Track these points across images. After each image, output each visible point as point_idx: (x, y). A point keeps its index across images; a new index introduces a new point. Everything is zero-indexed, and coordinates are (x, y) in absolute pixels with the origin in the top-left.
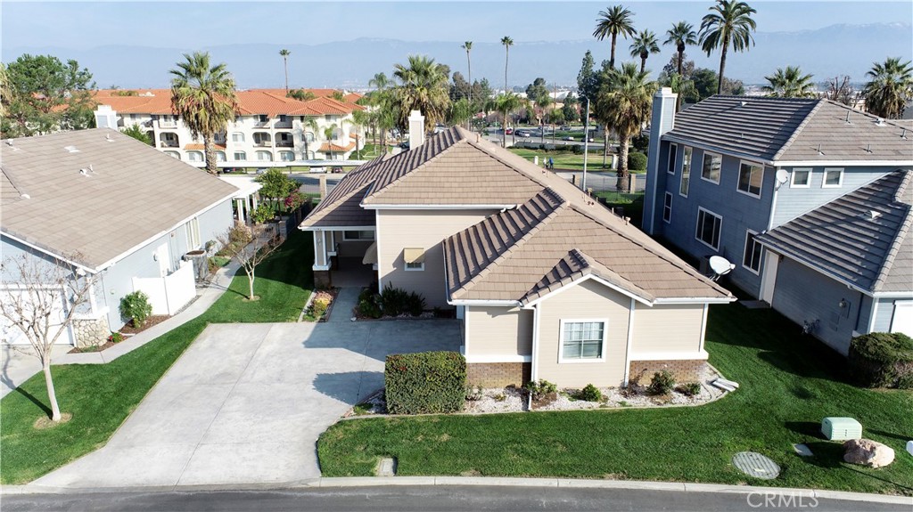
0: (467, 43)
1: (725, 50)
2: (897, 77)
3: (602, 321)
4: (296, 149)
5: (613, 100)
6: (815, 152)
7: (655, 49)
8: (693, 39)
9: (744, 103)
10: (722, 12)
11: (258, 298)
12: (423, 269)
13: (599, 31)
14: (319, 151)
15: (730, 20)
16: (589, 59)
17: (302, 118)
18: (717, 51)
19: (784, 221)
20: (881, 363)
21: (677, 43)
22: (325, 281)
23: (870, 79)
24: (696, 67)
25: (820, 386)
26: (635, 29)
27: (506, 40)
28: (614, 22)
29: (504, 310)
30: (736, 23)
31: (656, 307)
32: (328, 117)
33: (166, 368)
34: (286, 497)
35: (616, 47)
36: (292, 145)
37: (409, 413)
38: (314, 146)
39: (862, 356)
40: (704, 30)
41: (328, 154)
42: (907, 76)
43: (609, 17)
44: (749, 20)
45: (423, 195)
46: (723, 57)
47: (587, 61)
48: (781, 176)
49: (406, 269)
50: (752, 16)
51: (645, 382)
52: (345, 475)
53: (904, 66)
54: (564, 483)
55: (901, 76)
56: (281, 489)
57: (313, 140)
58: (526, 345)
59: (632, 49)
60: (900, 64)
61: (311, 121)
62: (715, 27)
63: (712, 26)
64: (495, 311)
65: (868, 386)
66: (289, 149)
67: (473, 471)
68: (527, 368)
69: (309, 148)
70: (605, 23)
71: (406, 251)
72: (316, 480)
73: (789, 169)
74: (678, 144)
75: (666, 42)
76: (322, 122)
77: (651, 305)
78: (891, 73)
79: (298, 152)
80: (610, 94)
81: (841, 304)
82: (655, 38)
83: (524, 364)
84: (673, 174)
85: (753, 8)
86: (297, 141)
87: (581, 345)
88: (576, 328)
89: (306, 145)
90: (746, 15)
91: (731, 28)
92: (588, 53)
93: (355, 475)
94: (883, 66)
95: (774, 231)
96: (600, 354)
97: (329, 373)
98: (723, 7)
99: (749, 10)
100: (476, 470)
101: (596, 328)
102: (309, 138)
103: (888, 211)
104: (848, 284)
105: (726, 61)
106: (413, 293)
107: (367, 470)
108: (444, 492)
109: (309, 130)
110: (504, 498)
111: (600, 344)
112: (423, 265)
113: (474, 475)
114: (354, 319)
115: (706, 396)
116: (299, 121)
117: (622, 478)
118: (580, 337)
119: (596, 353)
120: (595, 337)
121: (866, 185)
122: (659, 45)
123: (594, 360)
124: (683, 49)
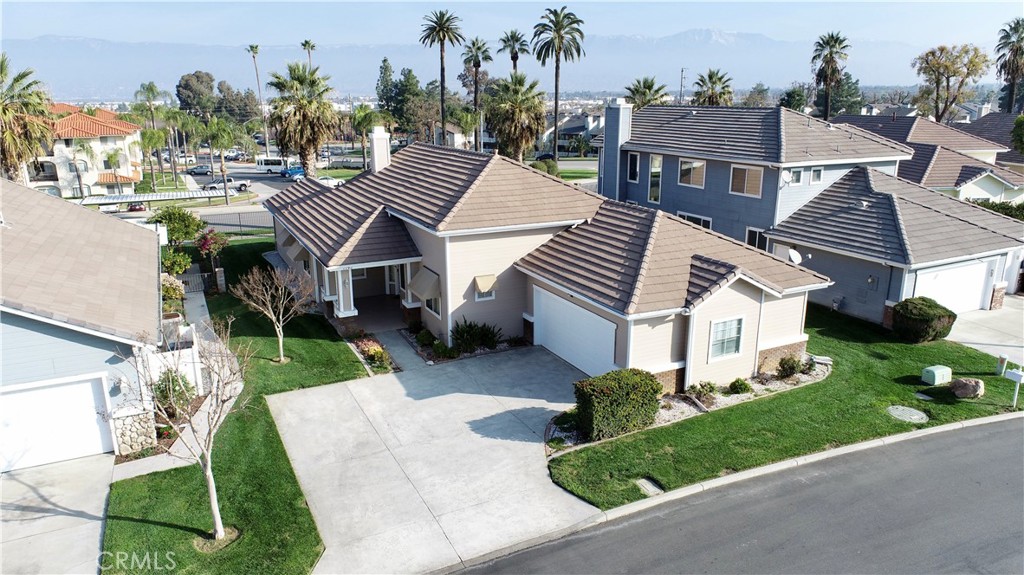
0: (252, 47)
1: (558, 60)
2: (718, 88)
3: (739, 318)
4: (61, 183)
5: (507, 111)
6: (806, 153)
7: (487, 58)
8: (526, 48)
9: (694, 112)
10: (551, 21)
11: (289, 360)
12: (493, 297)
13: (428, 37)
14: (96, 184)
15: (560, 29)
16: (387, 67)
17: (68, 142)
18: (551, 61)
19: (785, 218)
20: (928, 321)
21: (512, 52)
22: (354, 328)
23: (696, 88)
24: (490, 77)
25: (888, 349)
26: (463, 36)
27: (306, 44)
28: (440, 29)
29: (661, 320)
30: (566, 33)
31: (785, 297)
32: (103, 139)
33: (284, 453)
34: (588, 539)
35: (445, 54)
36: (54, 178)
37: (612, 436)
38: (89, 178)
39: (910, 318)
40: (536, 40)
41: (110, 187)
42: (727, 86)
43: (436, 23)
44: (578, 30)
45: (494, 217)
46: (557, 68)
47: (385, 69)
48: (785, 176)
49: (477, 300)
50: (581, 27)
51: (771, 368)
52: (623, 503)
53: (722, 77)
54: (801, 461)
55: (721, 86)
56: (573, 534)
57: (86, 169)
58: (681, 351)
59: (464, 57)
60: (720, 75)
61: (82, 146)
62: (547, 36)
63: (543, 36)
64: (654, 322)
65: (917, 342)
66: (51, 183)
67: (725, 470)
68: (681, 374)
69: (84, 181)
70: (432, 29)
71: (477, 279)
72: (599, 516)
73: (789, 169)
74: (641, 153)
75: (500, 50)
76: (96, 146)
77: (780, 296)
78: (714, 83)
79: (65, 188)
80: (503, 105)
81: (870, 280)
82: (486, 46)
83: (678, 371)
84: (637, 182)
85: (580, 18)
86: (62, 173)
87: (723, 343)
88: (721, 328)
89: (79, 177)
90: (575, 26)
91: (562, 37)
92: (385, 61)
93: (632, 501)
94: (707, 77)
95: (779, 225)
96: (737, 349)
97: (478, 419)
98: (553, 18)
99: (578, 22)
100: (727, 468)
101: (735, 325)
102: (81, 167)
103: (874, 200)
104: (882, 262)
105: (561, 71)
106: (485, 325)
107: (637, 495)
108: (719, 494)
109: (83, 156)
110: (770, 485)
111: (738, 339)
112: (493, 294)
113: (728, 474)
114: (431, 363)
115: (821, 373)
116: (63, 146)
117: (837, 446)
118: (723, 335)
119: (734, 349)
120: (734, 334)
121: (837, 180)
122: (492, 53)
123: (733, 356)
124: (517, 58)
